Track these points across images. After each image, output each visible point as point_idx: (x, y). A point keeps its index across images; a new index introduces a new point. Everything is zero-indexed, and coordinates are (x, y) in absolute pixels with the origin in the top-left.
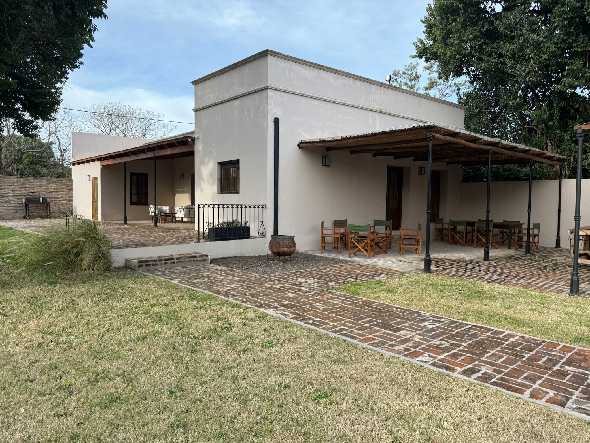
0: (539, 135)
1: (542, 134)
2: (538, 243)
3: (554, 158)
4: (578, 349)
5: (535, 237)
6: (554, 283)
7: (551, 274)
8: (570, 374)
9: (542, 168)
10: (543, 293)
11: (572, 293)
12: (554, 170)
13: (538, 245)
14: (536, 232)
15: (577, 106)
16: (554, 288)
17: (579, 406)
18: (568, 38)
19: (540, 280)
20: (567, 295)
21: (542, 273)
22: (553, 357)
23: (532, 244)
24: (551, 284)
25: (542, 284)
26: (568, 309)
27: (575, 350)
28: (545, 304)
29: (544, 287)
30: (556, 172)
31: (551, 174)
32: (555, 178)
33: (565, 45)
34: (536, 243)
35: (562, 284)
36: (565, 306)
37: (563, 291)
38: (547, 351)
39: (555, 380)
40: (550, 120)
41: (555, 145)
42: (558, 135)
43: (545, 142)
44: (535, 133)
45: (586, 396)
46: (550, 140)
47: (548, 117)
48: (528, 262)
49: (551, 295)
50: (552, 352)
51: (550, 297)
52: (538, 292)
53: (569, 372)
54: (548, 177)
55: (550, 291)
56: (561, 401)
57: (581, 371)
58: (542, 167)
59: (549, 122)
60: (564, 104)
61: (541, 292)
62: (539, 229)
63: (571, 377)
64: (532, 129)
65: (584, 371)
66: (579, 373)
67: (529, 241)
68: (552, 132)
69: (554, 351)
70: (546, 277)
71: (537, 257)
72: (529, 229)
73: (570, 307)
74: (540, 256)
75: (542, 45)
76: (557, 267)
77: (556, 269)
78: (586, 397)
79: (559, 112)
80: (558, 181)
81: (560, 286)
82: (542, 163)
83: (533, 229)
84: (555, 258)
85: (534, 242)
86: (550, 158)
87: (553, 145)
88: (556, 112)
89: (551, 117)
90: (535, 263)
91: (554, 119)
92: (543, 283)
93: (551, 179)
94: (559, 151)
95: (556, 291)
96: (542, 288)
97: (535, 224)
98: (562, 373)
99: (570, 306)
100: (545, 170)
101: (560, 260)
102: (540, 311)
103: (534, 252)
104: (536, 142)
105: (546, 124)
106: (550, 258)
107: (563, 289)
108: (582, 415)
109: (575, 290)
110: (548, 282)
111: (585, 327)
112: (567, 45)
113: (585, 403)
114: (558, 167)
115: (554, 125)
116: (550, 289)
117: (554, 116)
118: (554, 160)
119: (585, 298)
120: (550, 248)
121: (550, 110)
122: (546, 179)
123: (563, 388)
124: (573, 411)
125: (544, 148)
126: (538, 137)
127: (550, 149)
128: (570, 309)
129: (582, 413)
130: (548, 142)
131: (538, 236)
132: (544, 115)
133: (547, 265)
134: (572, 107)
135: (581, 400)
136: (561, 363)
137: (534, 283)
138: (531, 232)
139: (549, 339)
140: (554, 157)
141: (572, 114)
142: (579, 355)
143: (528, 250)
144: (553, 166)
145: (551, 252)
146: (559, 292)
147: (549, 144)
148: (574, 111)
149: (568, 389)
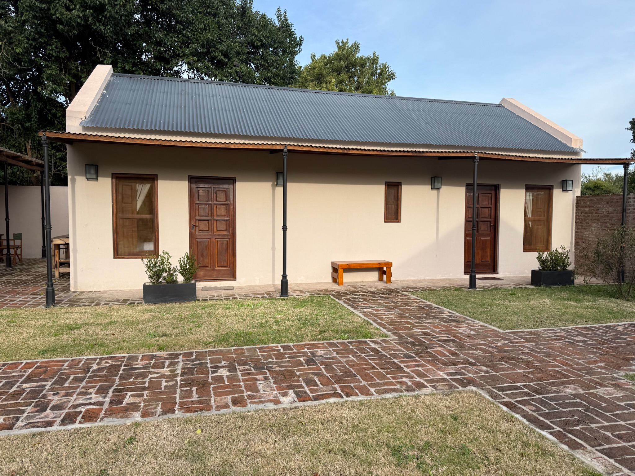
0: (16, 135)
1: (20, 135)
2: (21, 255)
3: (33, 163)
4: (41, 363)
5: (17, 249)
6: (32, 297)
7: (30, 289)
8: (26, 391)
9: (23, 173)
10: (16, 310)
11: (48, 304)
12: (35, 175)
13: (21, 257)
14: (18, 243)
15: (54, 111)
16: (30, 303)
17: (28, 422)
18: (40, 38)
19: (16, 297)
20: (44, 307)
21: (20, 288)
22: (12, 379)
23: (14, 257)
24: (28, 299)
25: (18, 300)
26: (41, 322)
27: (38, 364)
28: (16, 322)
29: (21, 303)
30: (37, 177)
31: (33, 179)
32: (37, 185)
33: (37, 44)
34: (19, 255)
35: (40, 297)
36: (37, 319)
37: (40, 304)
38: (6, 374)
39: (9, 404)
40: (27, 121)
41: (34, 149)
42: (37, 139)
43: (23, 144)
44: (11, 133)
45: (38, 408)
46: (28, 142)
47: (24, 117)
48: (6, 278)
49: (25, 310)
50: (11, 374)
51: (23, 313)
52: (10, 310)
53: (25, 390)
54: (30, 183)
55: (25, 307)
56: (10, 424)
57: (39, 384)
58: (22, 171)
59: (26, 123)
60: (41, 106)
61: (13, 310)
62: (21, 240)
63: (27, 394)
64: (7, 127)
65: (41, 383)
66: (37, 387)
67: (10, 254)
68: (30, 134)
69: (14, 372)
70: (24, 292)
71: (18, 270)
72: (8, 240)
73: (43, 320)
74: (22, 270)
75: (12, 35)
76: (39, 279)
77: (37, 282)
78: (38, 410)
79: (37, 114)
80: (40, 187)
81: (37, 299)
82: (23, 167)
83: (14, 240)
84: (39, 269)
85: (16, 254)
86: (29, 162)
87: (32, 148)
88: (34, 114)
89: (28, 117)
90: (15, 278)
91: (32, 121)
92: (19, 298)
93: (33, 185)
94: (39, 156)
95: (32, 306)
96: (17, 305)
97: (16, 234)
98: (18, 393)
99: (43, 318)
100: (26, 175)
101: (43, 271)
102: (9, 332)
103: (16, 266)
104: (14, 143)
105: (22, 125)
106: (34, 270)
107: (40, 302)
108: (30, 429)
109: (50, 301)
110: (26, 296)
111: (53, 338)
112: (39, 44)
113: (34, 416)
114: (39, 172)
115: (31, 127)
116: (26, 305)
117: (33, 118)
118: (33, 165)
119: (61, 307)
120: (35, 260)
121: (26, 110)
122: (28, 185)
123: (15, 409)
124: (21, 429)
125: (23, 150)
126: (16, 137)
127: (29, 153)
128: (42, 322)
129: (30, 428)
130: (27, 144)
131: (20, 247)
132: (19, 113)
133: (29, 278)
134: (50, 111)
135: (32, 414)
136: (20, 382)
137: (9, 300)
138: (11, 243)
139: (12, 360)
140: (32, 161)
141: (50, 118)
142: (41, 368)
143: (9, 264)
144: (34, 172)
145: (35, 264)
146: (35, 306)
147: (28, 147)
148: (52, 115)
149: (21, 408)
